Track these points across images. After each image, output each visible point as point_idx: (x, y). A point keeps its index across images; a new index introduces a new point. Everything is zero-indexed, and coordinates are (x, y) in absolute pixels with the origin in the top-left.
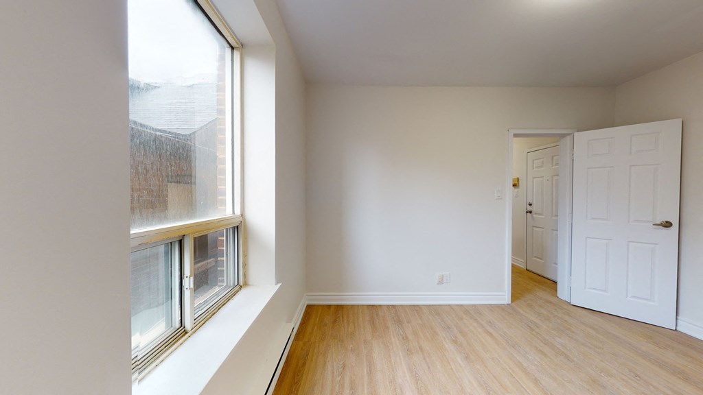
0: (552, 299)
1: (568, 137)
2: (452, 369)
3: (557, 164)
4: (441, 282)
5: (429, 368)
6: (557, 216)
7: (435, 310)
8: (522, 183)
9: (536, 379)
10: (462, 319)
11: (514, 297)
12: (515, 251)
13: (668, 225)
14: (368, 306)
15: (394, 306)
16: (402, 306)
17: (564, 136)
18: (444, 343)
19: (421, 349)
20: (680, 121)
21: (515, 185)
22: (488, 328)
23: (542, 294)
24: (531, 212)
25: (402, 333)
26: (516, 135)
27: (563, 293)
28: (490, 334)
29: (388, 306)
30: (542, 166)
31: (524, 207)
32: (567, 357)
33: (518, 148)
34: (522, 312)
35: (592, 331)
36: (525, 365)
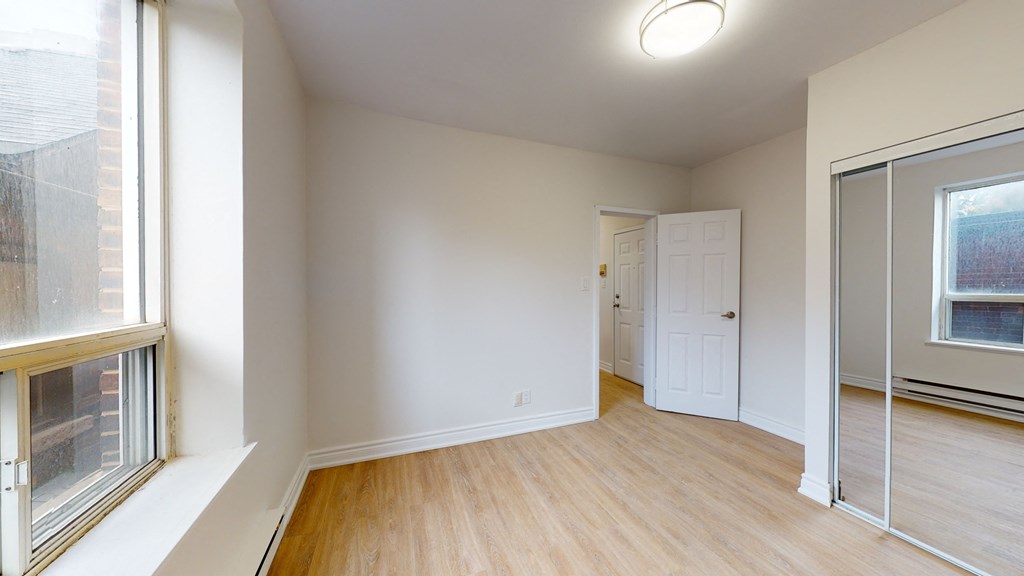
0: (639, 406)
1: (652, 220)
2: (533, 518)
3: (643, 250)
4: (519, 403)
5: (504, 524)
6: (643, 309)
7: (512, 442)
8: (609, 271)
9: (624, 504)
10: (545, 448)
11: (603, 410)
12: (603, 355)
13: (731, 315)
14: (418, 454)
15: (455, 448)
16: (467, 445)
17: (648, 217)
18: (523, 484)
19: (494, 500)
20: (738, 211)
21: (602, 274)
22: (577, 455)
23: (630, 402)
24: (618, 306)
25: (467, 483)
26: (603, 213)
27: (649, 399)
28: (576, 460)
29: (447, 448)
30: (629, 252)
31: (611, 299)
32: (653, 471)
33: (605, 227)
34: (610, 426)
35: (675, 437)
36: (613, 489)
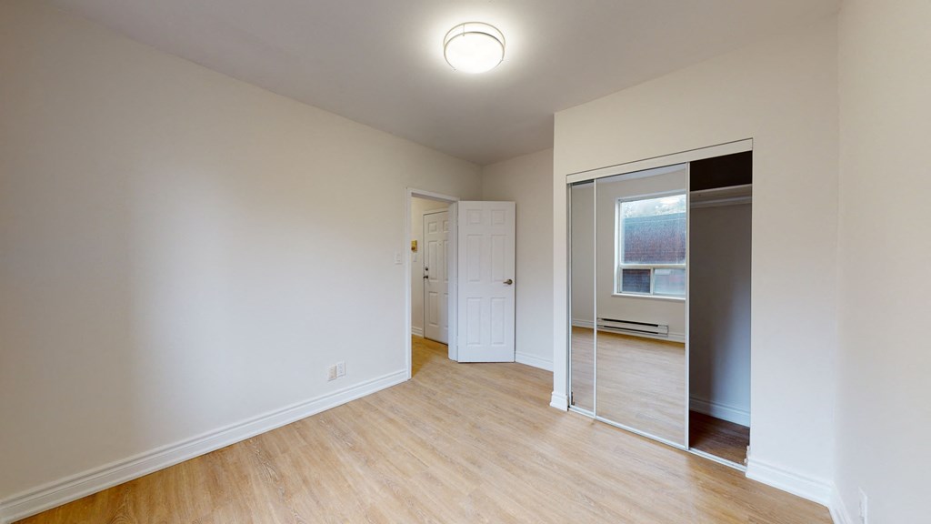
0: (444, 362)
1: (454, 204)
2: (349, 486)
3: (447, 229)
4: (333, 378)
5: (318, 502)
6: (447, 280)
7: (325, 418)
8: (420, 246)
9: (433, 449)
10: (360, 416)
11: (415, 370)
12: (415, 321)
13: (510, 282)
14: (203, 457)
15: (257, 437)
16: (272, 432)
17: (451, 202)
18: (338, 456)
19: (305, 481)
20: (514, 203)
21: (413, 249)
22: (391, 415)
23: (437, 360)
24: (427, 277)
25: (273, 473)
26: (413, 195)
27: (452, 355)
28: (391, 421)
29: (246, 441)
30: (436, 230)
31: (421, 272)
32: (456, 414)
33: (416, 208)
34: (421, 384)
35: (471, 382)
36: (424, 438)
